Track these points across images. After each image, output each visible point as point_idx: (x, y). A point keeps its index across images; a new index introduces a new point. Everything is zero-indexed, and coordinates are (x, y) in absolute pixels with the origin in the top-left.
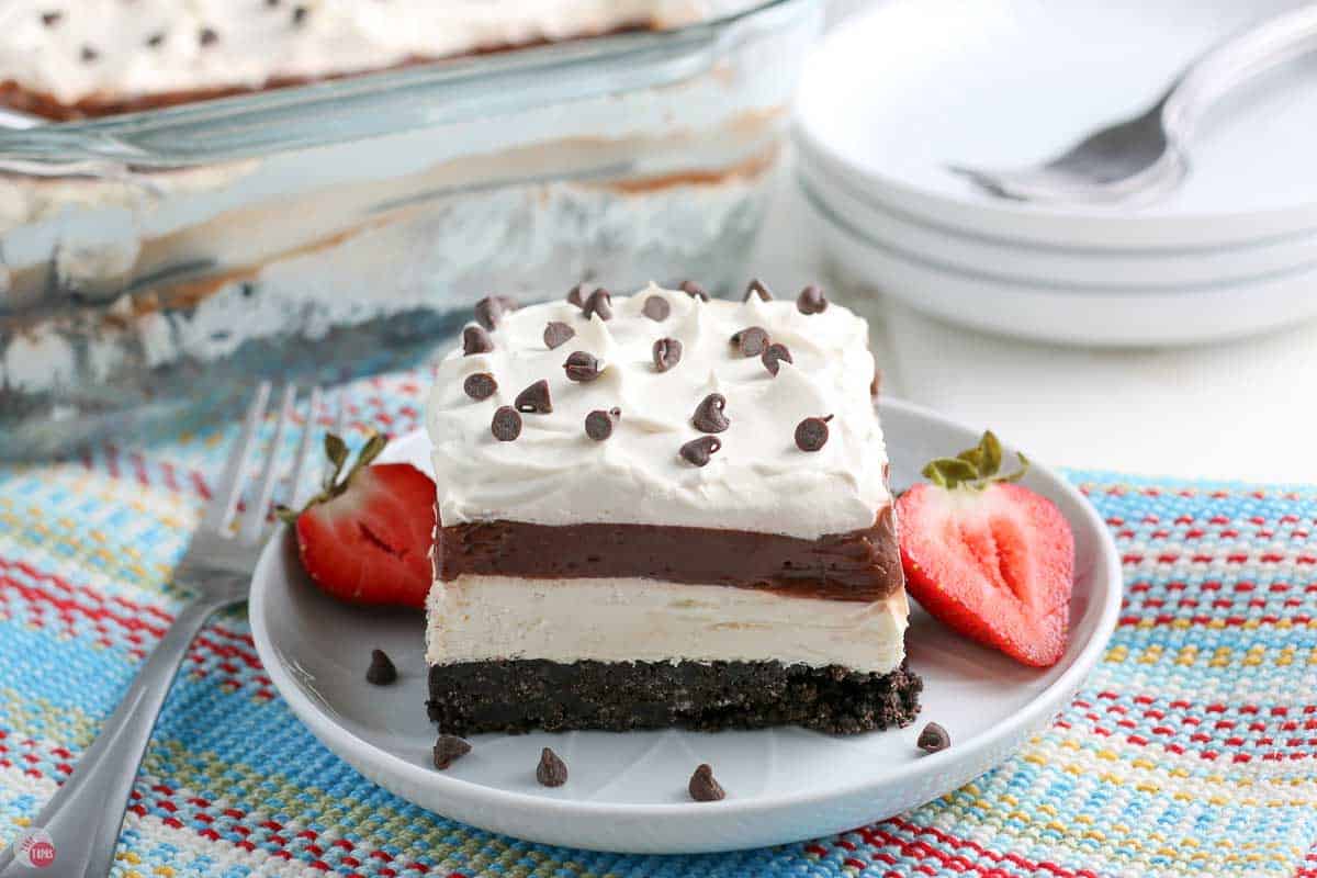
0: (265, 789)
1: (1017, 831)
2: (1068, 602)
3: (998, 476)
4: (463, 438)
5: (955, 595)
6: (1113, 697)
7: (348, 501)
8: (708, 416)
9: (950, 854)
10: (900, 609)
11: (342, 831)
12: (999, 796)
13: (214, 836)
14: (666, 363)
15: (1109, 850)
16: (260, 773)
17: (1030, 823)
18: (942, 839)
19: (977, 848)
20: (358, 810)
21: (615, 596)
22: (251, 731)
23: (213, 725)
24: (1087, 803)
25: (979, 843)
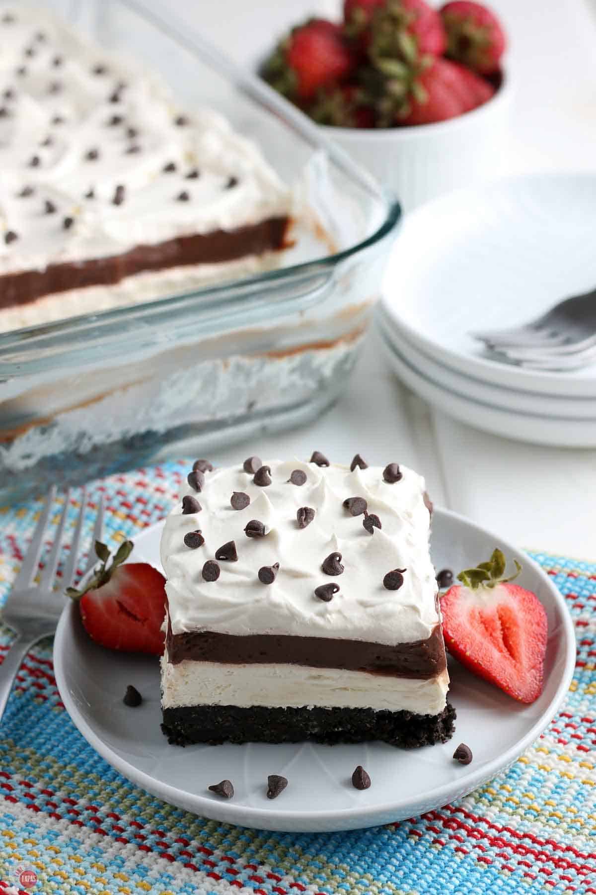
0: (64, 775)
1: (511, 811)
2: (543, 660)
3: (502, 578)
4: (184, 576)
5: (476, 659)
6: (569, 717)
7: (110, 587)
8: (331, 566)
9: (472, 826)
10: (444, 681)
11: (112, 807)
12: (501, 785)
13: (37, 809)
14: (304, 523)
15: (565, 825)
16: (61, 764)
17: (518, 805)
18: (468, 816)
19: (487, 822)
20: (121, 791)
21: (275, 673)
22: (56, 731)
23: (32, 728)
24: (552, 792)
25: (489, 819)
